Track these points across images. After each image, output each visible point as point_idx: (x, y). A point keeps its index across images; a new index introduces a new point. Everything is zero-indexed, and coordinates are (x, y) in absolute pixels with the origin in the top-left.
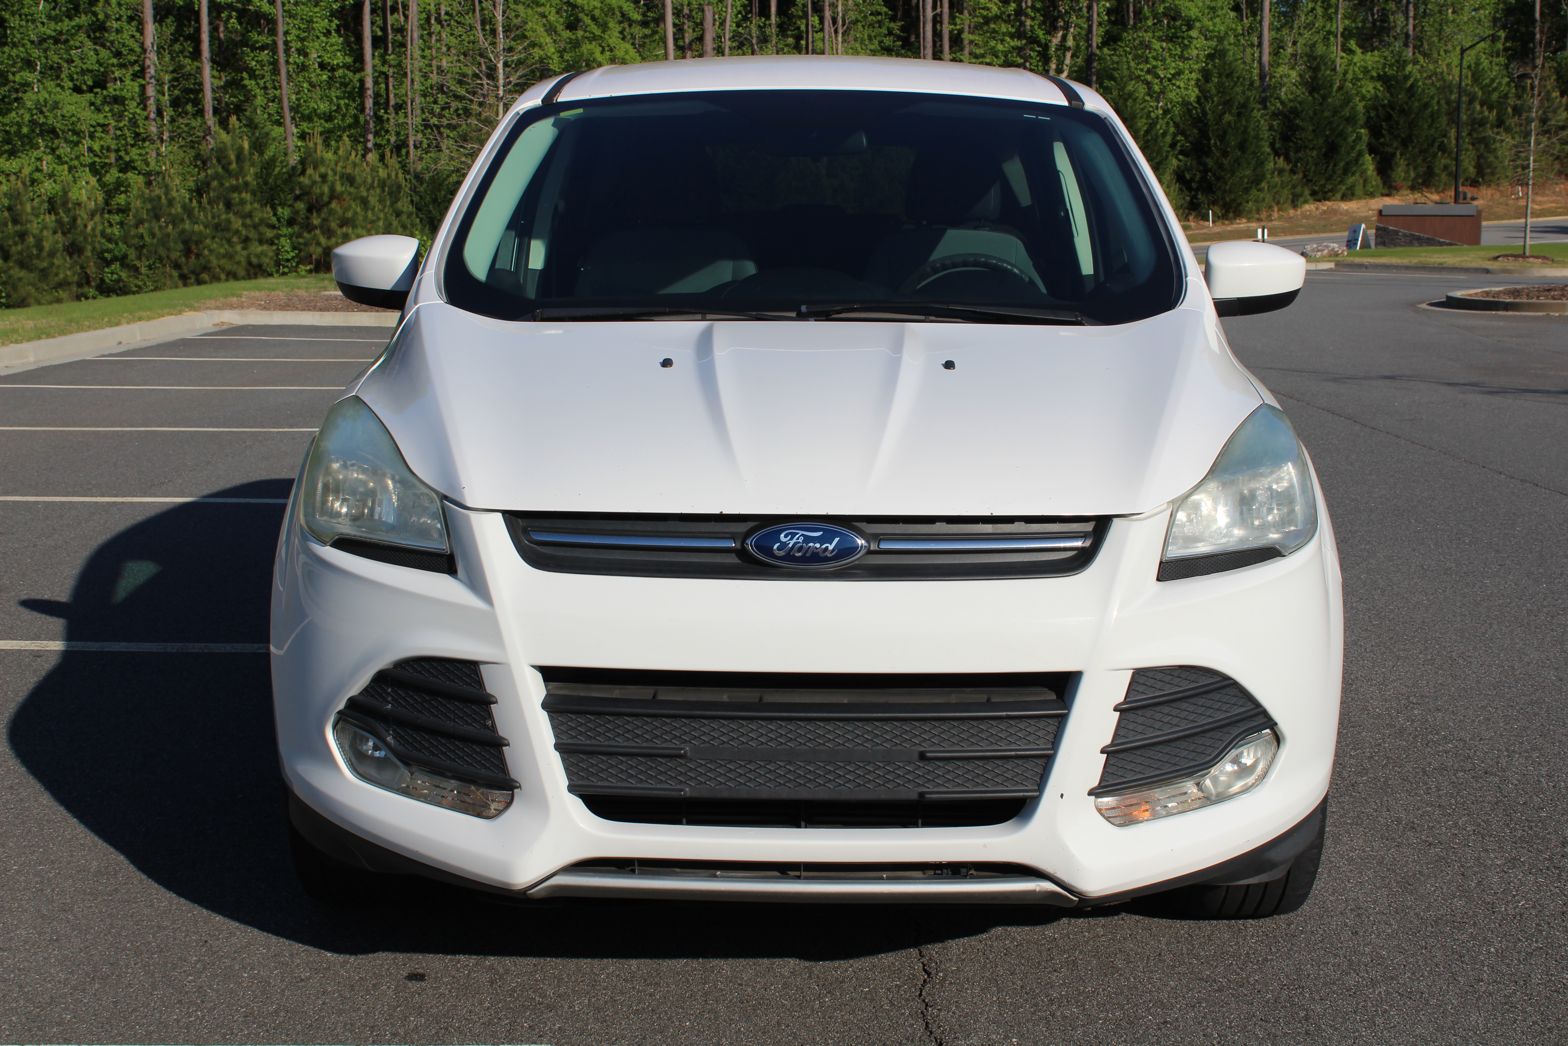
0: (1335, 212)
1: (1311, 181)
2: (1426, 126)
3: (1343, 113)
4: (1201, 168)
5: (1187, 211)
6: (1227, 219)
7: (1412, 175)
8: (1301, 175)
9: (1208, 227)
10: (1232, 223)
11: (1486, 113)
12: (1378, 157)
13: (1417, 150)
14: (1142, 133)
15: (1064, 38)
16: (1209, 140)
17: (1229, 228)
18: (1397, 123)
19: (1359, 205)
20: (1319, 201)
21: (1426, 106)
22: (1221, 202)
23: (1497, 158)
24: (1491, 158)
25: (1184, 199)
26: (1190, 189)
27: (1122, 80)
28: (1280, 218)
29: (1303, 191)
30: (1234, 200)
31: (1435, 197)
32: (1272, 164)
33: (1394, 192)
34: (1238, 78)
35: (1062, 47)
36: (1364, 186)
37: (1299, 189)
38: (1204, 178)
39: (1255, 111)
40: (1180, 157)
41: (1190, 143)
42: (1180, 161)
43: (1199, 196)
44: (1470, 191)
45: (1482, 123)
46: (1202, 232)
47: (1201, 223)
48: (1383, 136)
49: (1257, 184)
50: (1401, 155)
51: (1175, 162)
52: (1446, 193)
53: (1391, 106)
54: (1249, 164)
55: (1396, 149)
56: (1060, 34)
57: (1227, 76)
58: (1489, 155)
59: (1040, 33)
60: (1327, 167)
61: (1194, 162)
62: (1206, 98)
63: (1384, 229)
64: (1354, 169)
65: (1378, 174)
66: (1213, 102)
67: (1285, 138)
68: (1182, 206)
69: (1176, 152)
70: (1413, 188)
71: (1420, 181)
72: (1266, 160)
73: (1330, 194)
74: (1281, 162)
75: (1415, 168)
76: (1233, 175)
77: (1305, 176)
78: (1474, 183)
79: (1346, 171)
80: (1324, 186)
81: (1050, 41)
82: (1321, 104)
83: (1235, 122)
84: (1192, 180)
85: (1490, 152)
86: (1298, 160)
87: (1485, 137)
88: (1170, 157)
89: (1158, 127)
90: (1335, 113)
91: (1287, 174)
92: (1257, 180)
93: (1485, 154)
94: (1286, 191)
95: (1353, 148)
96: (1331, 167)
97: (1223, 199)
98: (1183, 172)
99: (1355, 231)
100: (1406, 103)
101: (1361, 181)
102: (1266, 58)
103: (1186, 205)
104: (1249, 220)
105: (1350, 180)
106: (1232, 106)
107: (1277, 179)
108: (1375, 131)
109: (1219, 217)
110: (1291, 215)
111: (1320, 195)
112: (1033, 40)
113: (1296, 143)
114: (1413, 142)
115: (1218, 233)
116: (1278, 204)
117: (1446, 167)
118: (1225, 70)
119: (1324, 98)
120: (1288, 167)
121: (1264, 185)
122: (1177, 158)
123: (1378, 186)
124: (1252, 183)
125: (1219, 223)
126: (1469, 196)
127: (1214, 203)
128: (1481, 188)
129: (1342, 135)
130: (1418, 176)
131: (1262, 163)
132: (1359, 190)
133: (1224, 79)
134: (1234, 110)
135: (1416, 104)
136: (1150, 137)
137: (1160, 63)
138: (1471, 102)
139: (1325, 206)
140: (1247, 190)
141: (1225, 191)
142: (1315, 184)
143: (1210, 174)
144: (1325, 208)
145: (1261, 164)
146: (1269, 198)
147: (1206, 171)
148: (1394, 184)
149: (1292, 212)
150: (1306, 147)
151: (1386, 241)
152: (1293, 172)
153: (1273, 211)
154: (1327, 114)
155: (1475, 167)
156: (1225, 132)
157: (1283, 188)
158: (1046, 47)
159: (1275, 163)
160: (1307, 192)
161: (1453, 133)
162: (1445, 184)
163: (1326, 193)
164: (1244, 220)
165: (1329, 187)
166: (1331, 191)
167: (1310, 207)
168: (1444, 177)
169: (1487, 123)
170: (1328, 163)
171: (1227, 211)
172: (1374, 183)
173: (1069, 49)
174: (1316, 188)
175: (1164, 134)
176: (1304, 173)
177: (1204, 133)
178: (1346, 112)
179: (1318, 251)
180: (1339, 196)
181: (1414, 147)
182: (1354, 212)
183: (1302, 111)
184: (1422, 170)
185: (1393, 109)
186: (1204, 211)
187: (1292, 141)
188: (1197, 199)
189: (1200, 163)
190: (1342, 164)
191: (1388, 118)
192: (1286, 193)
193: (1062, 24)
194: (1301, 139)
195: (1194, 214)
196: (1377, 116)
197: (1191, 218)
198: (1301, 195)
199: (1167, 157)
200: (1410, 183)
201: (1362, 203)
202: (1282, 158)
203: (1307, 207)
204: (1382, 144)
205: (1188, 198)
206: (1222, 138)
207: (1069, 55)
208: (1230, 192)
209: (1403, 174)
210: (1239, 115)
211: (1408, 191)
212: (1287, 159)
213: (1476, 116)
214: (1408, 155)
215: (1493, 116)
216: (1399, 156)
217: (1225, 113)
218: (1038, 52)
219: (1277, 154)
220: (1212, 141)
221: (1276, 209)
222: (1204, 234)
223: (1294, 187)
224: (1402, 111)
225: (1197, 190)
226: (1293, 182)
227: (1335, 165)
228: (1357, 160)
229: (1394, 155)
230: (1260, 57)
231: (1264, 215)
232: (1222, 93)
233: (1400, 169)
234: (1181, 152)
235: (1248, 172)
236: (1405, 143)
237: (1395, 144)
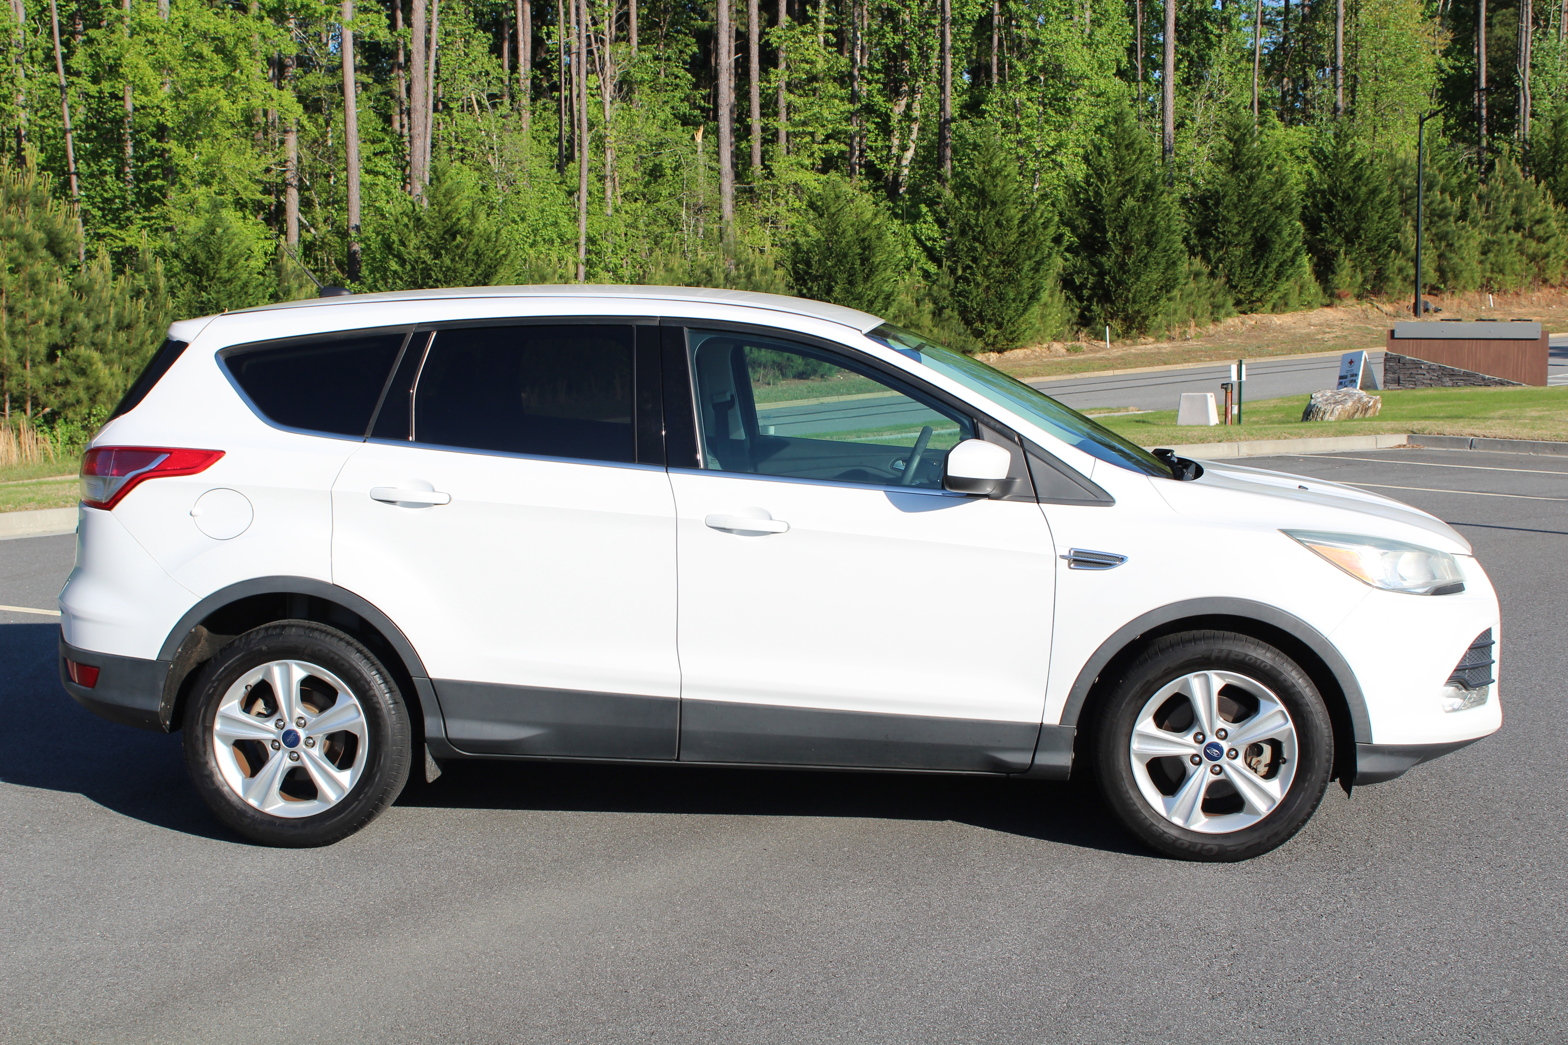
0: (1267, 328)
1: (1235, 287)
2: (1376, 218)
3: (1274, 200)
4: (1095, 271)
5: (1075, 328)
6: (1128, 338)
7: (1360, 278)
8: (1224, 279)
9: (1105, 349)
10: (1135, 344)
11: (1449, 203)
12: (1315, 259)
13: (1364, 248)
14: (1016, 222)
15: (909, 107)
16: (1104, 231)
17: (1133, 350)
18: (1339, 213)
19: (1295, 319)
20: (1244, 313)
21: (1374, 192)
22: (1121, 315)
23: (1462, 259)
24: (1455, 259)
25: (1072, 310)
26: (1080, 299)
27: (987, 150)
28: (1198, 336)
29: (1225, 301)
30: (1139, 312)
31: (1388, 308)
32: (1186, 265)
33: (1337, 302)
34: (1141, 151)
35: (907, 116)
36: (1300, 293)
37: (1219, 299)
38: (1099, 283)
39: (1165, 194)
40: (1068, 255)
41: (1078, 236)
42: (1066, 260)
43: (1094, 307)
44: (1432, 302)
45: (1443, 215)
46: (1099, 355)
47: (1094, 342)
48: (1322, 230)
49: (1168, 292)
50: (1346, 254)
51: (1059, 261)
52: (1401, 302)
53: (1332, 191)
54: (1158, 264)
55: (1340, 245)
56: (903, 102)
57: (1127, 147)
58: (1453, 255)
59: (879, 99)
60: (1257, 269)
61: (1086, 263)
62: (1100, 177)
63: (1399, 360)
64: (1290, 272)
65: (1317, 279)
66: (1109, 182)
67: (1203, 232)
68: (1069, 320)
69: (1062, 249)
70: (1359, 297)
71: (1369, 287)
72: (1179, 259)
73: (1259, 304)
74: (1198, 263)
75: (1362, 271)
76: (1138, 279)
77: (1229, 281)
78: (1434, 290)
79: (1278, 275)
80: (1252, 292)
81: (891, 110)
82: (1247, 187)
83: (1140, 209)
84: (1083, 286)
85: (1454, 251)
86: (1220, 260)
87: (1447, 233)
88: (1054, 255)
89: (1038, 214)
90: (1265, 198)
91: (1204, 278)
92: (1167, 287)
93: (1447, 254)
94: (1203, 300)
95: (1289, 245)
96: (1261, 270)
97: (1124, 310)
98: (1071, 274)
99: (1351, 362)
100: (1352, 188)
101: (1297, 288)
102: (1170, 128)
103: (1074, 320)
104: (1158, 339)
105: (1284, 286)
106: (1134, 187)
107: (1192, 285)
108: (1312, 224)
109: (1118, 336)
110: (1211, 332)
111: (1247, 305)
112: (869, 109)
113: (1218, 239)
114: (1360, 237)
115: (1120, 358)
116: (1194, 316)
117: (1401, 270)
118: (1124, 139)
119: (1251, 179)
120: (1206, 271)
121: (1176, 293)
122: (1062, 255)
123: (1317, 294)
124: (1161, 289)
125: (1118, 343)
126: (1432, 306)
127: (1113, 316)
128: (1445, 296)
129: (1273, 227)
130: (1366, 280)
131: (1174, 263)
132: (1293, 300)
133: (1124, 152)
134: (1138, 193)
135: (1364, 189)
136: (1026, 228)
137: (1035, 132)
138: (1430, 188)
139: (1252, 319)
140: (1155, 300)
141: (1127, 300)
142: (1239, 291)
143: (1108, 277)
144: (1253, 323)
145: (1172, 264)
146: (1182, 309)
147: (1102, 274)
148: (1336, 291)
149: (1211, 327)
150: (1230, 243)
151: (1401, 377)
152: (1212, 275)
153: (1190, 327)
154: (1254, 200)
155: (1436, 271)
156: (1126, 220)
157: (1200, 297)
158: (886, 118)
159: (1191, 264)
160: (1230, 302)
161: (1409, 227)
162: (1400, 292)
163: (1252, 302)
164: (1151, 340)
165: (1257, 294)
166: (1259, 300)
167: (1234, 322)
168: (1398, 282)
169: (1450, 214)
170: (1257, 263)
171: (1130, 328)
172: (1313, 291)
173: (916, 120)
174: (1241, 297)
175: (1045, 226)
176: (1227, 276)
177: (1097, 224)
178: (1278, 198)
179: (1336, 403)
180: (1269, 306)
181: (1361, 244)
182: (1290, 329)
183: (1224, 196)
184: (1371, 272)
185: (1335, 195)
186: (1099, 327)
187: (1212, 236)
188: (1090, 311)
189: (1093, 264)
190: (1275, 265)
191: (1329, 207)
192: (1204, 302)
193: (906, 88)
194: (1223, 233)
195: (1085, 331)
196: (1315, 205)
197: (1081, 335)
198: (1222, 306)
199: (1050, 255)
200: (1356, 291)
201: (1298, 315)
202: (1199, 258)
203: (1230, 321)
204: (1322, 240)
205: (1077, 311)
206: (1123, 229)
207: (915, 127)
208: (1134, 302)
209: (1348, 279)
210: (1145, 199)
211: (1353, 301)
212: (1206, 258)
213: (1434, 206)
214: (1354, 255)
215: (1455, 206)
216: (1343, 256)
217: (1125, 196)
218: (877, 123)
219: (1192, 253)
220: (1109, 234)
221: (1193, 324)
222: (1101, 359)
223: (1213, 295)
224: (1347, 198)
225: (1090, 299)
226: (1213, 289)
227: (1266, 267)
228: (1293, 261)
229: (1336, 254)
230: (1163, 129)
231: (1176, 332)
232: (1121, 170)
233: (1344, 272)
234: (1068, 250)
235: (1155, 276)
236: (1349, 240)
237: (1338, 240)
